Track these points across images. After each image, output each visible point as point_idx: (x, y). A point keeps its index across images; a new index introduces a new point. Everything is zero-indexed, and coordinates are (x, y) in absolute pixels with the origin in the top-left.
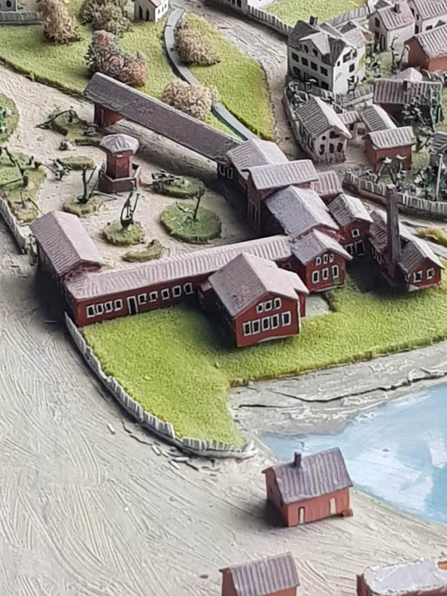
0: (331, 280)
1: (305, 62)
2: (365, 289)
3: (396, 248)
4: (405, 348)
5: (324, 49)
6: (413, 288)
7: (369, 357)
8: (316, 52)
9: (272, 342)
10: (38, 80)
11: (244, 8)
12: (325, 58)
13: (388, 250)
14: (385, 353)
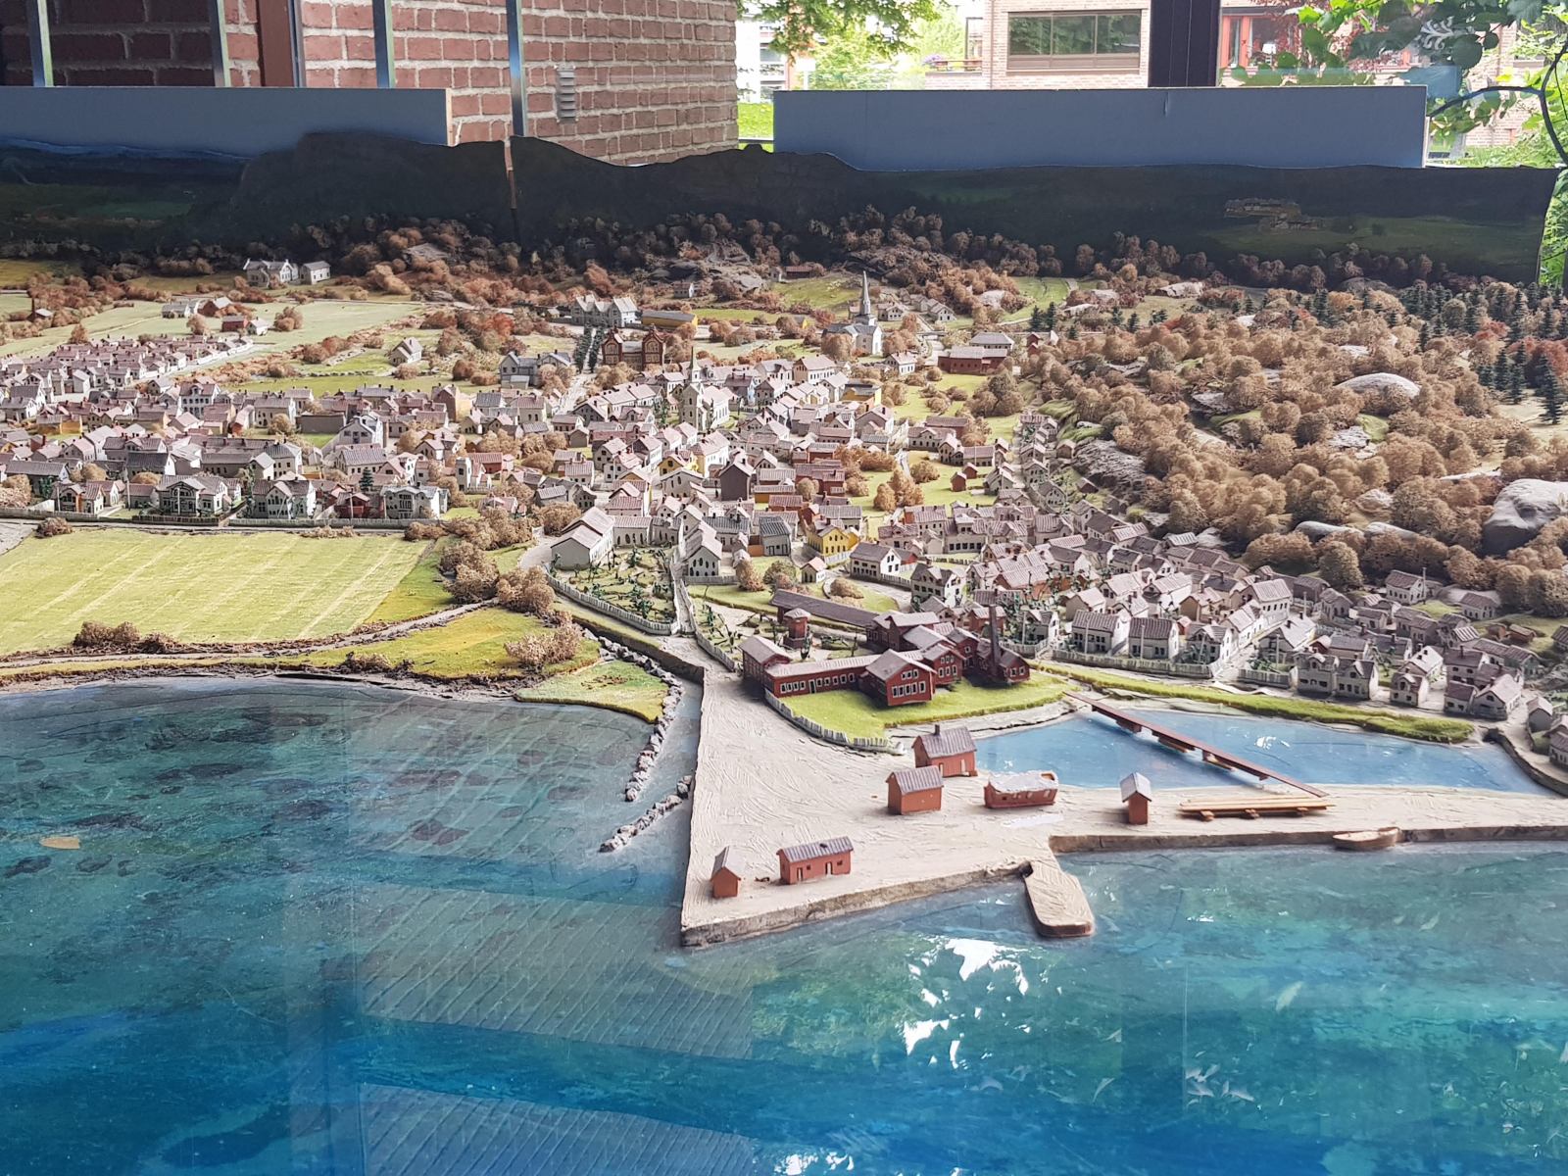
0: (952, 677)
1: (924, 589)
2: (976, 684)
3: (997, 654)
4: (1007, 710)
5: (938, 576)
6: (1010, 681)
7: (982, 713)
8: (932, 579)
9: (912, 705)
10: (736, 607)
11: (878, 577)
12: (939, 582)
13: (991, 656)
14: (993, 712)
